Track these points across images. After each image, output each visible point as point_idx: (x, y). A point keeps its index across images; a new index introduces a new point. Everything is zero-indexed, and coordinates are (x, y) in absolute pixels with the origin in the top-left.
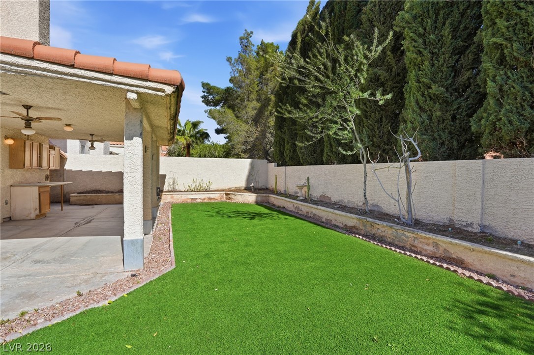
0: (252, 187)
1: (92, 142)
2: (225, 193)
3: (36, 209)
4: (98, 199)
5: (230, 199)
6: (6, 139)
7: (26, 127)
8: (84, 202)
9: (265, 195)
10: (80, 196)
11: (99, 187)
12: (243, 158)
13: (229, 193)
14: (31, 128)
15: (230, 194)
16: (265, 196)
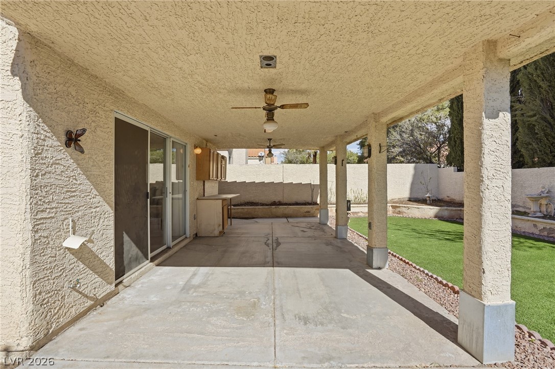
0: (428, 199)
1: (270, 148)
2: (392, 206)
3: (219, 225)
4: (255, 212)
5: (399, 213)
6: (195, 148)
7: (268, 120)
8: (242, 216)
9: (454, 208)
10: (238, 209)
11: (253, 199)
12: (402, 162)
13: (398, 205)
14: (273, 120)
15: (399, 207)
16: (456, 210)
